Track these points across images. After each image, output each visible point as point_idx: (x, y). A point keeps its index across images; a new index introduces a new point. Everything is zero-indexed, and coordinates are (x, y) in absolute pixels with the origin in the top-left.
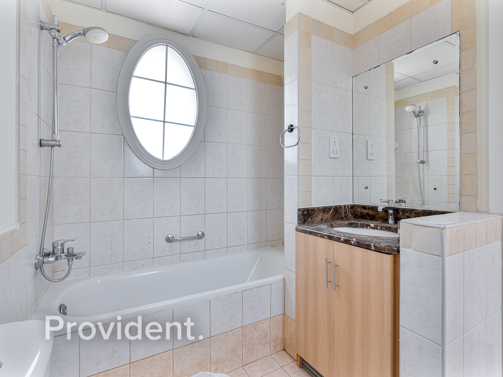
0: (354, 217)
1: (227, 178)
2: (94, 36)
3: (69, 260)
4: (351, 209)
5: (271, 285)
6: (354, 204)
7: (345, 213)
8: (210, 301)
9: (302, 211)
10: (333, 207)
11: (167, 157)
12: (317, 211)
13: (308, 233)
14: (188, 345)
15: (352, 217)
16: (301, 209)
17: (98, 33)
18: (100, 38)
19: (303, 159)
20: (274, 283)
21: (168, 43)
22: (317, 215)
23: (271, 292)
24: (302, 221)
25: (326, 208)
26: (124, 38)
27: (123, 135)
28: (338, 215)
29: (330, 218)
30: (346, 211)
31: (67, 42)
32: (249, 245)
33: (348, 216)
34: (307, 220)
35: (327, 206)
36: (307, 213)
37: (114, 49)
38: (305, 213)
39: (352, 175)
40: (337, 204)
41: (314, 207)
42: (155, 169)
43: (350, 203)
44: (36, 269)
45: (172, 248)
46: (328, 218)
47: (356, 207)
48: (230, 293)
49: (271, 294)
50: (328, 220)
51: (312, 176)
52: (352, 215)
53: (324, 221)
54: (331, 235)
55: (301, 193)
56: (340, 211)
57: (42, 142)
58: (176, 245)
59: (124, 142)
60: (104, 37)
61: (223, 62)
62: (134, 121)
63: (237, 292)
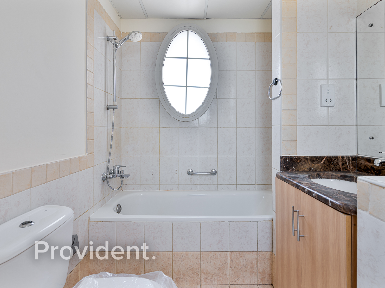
0: (358, 170)
1: (237, 127)
2: (134, 37)
3: (121, 178)
4: (352, 161)
5: (258, 223)
6: (358, 155)
7: (343, 164)
8: (201, 223)
9: (284, 159)
10: (326, 157)
11: (189, 112)
12: (303, 159)
13: (283, 180)
14: (184, 252)
15: (355, 170)
16: (283, 156)
17: (135, 35)
18: (137, 38)
19: (286, 110)
20: (260, 222)
21: (188, 29)
22: (303, 163)
23: (257, 229)
24: (284, 168)
25: (315, 157)
26: (160, 33)
27: (159, 99)
28: (332, 166)
29: (321, 168)
30: (344, 163)
31: (120, 45)
32: (257, 185)
33: (348, 168)
34: (290, 168)
35: (317, 156)
36: (290, 161)
37: (153, 42)
38: (288, 161)
39: (355, 124)
40: (332, 154)
41: (299, 156)
42: (179, 121)
43: (353, 154)
44: (104, 181)
45: (192, 179)
46: (318, 168)
47: (360, 159)
48: (218, 221)
49: (258, 231)
50: (319, 170)
51: (298, 126)
52: (355, 168)
53: (313, 170)
54: (298, 185)
55: (283, 142)
56: (335, 162)
57: (108, 107)
58: (195, 177)
59: (159, 103)
60: (140, 36)
61: (232, 33)
62: (166, 88)
63: (224, 222)
